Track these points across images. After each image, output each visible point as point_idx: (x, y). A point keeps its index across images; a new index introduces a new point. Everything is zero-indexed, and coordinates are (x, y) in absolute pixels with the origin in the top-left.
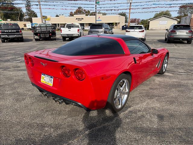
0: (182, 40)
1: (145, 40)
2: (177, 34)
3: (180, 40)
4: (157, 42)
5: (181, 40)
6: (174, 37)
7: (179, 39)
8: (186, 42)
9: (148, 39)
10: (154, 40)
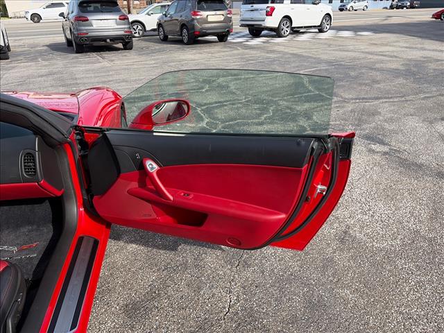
0: (111, 40)
1: (9, 51)
2: (95, 26)
3: (105, 41)
4: (46, 51)
5: (108, 40)
6: (90, 34)
7: (103, 39)
8: (120, 45)
9: (16, 44)
10: (37, 46)
